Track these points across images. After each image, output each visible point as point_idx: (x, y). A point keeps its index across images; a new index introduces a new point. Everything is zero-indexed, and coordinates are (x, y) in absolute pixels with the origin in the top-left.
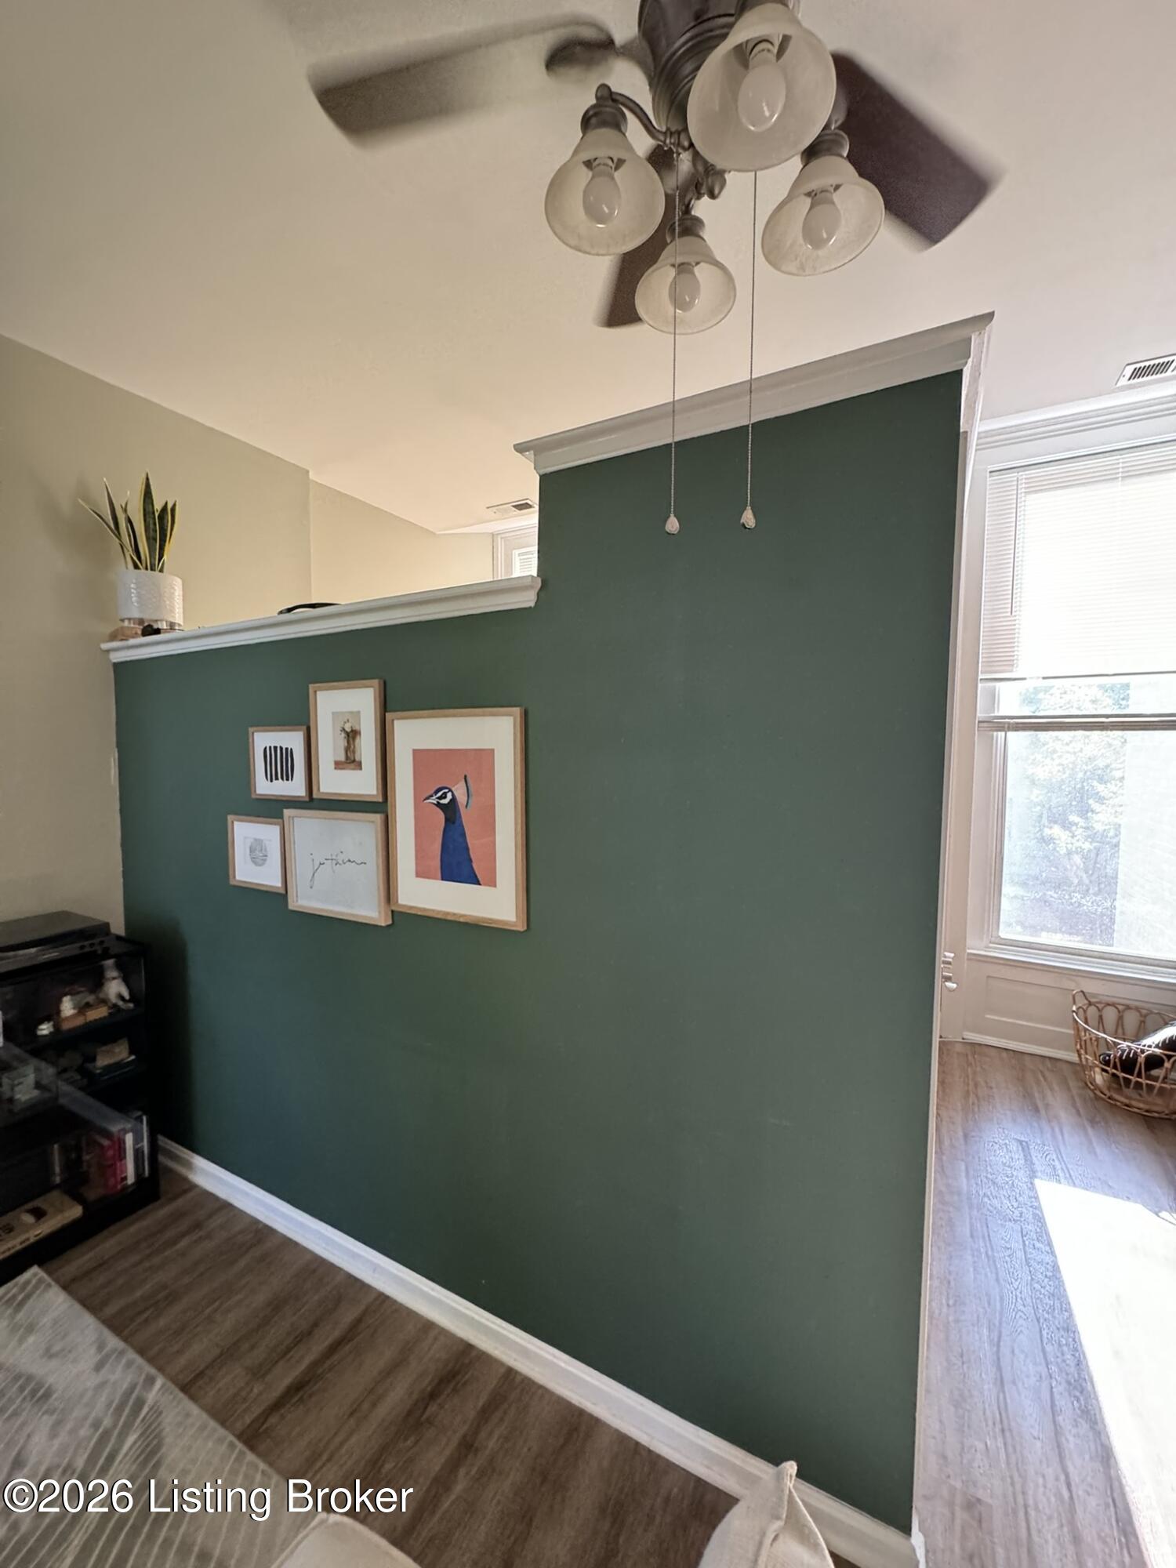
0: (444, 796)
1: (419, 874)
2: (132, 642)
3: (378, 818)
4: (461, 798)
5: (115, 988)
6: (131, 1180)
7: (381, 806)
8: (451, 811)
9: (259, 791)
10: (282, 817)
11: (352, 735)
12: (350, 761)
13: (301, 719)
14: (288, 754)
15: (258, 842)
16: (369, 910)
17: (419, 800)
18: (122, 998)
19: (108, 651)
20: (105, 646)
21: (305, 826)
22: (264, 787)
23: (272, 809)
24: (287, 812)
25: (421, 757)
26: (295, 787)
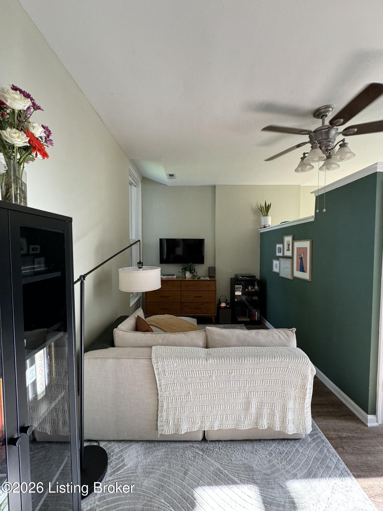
0: (300, 256)
1: (297, 270)
2: (262, 229)
3: (291, 260)
4: (303, 256)
5: (256, 287)
6: (257, 320)
7: (291, 258)
8: (301, 258)
9: (277, 255)
10: (279, 259)
11: (289, 245)
12: (288, 250)
13: (282, 242)
14: (281, 248)
15: (276, 264)
16: (290, 277)
17: (297, 256)
18: (257, 289)
19: (259, 231)
20: (259, 230)
21: (282, 260)
22: (278, 254)
23: (278, 258)
24: (280, 259)
25: (298, 249)
26: (281, 254)
